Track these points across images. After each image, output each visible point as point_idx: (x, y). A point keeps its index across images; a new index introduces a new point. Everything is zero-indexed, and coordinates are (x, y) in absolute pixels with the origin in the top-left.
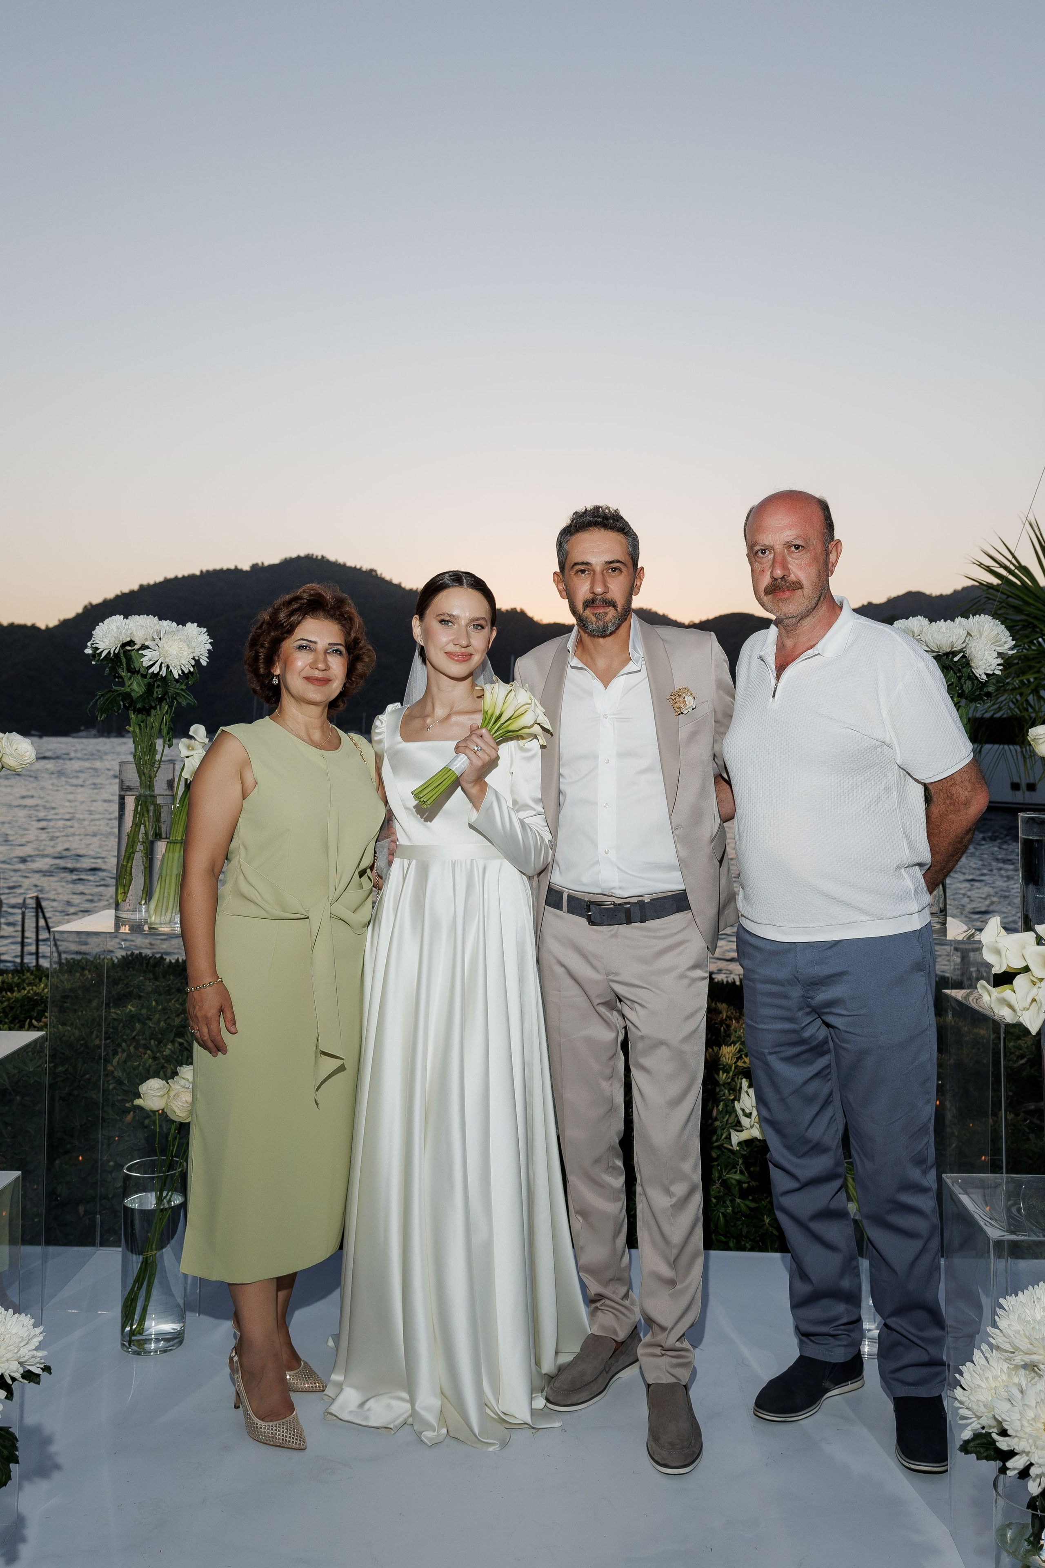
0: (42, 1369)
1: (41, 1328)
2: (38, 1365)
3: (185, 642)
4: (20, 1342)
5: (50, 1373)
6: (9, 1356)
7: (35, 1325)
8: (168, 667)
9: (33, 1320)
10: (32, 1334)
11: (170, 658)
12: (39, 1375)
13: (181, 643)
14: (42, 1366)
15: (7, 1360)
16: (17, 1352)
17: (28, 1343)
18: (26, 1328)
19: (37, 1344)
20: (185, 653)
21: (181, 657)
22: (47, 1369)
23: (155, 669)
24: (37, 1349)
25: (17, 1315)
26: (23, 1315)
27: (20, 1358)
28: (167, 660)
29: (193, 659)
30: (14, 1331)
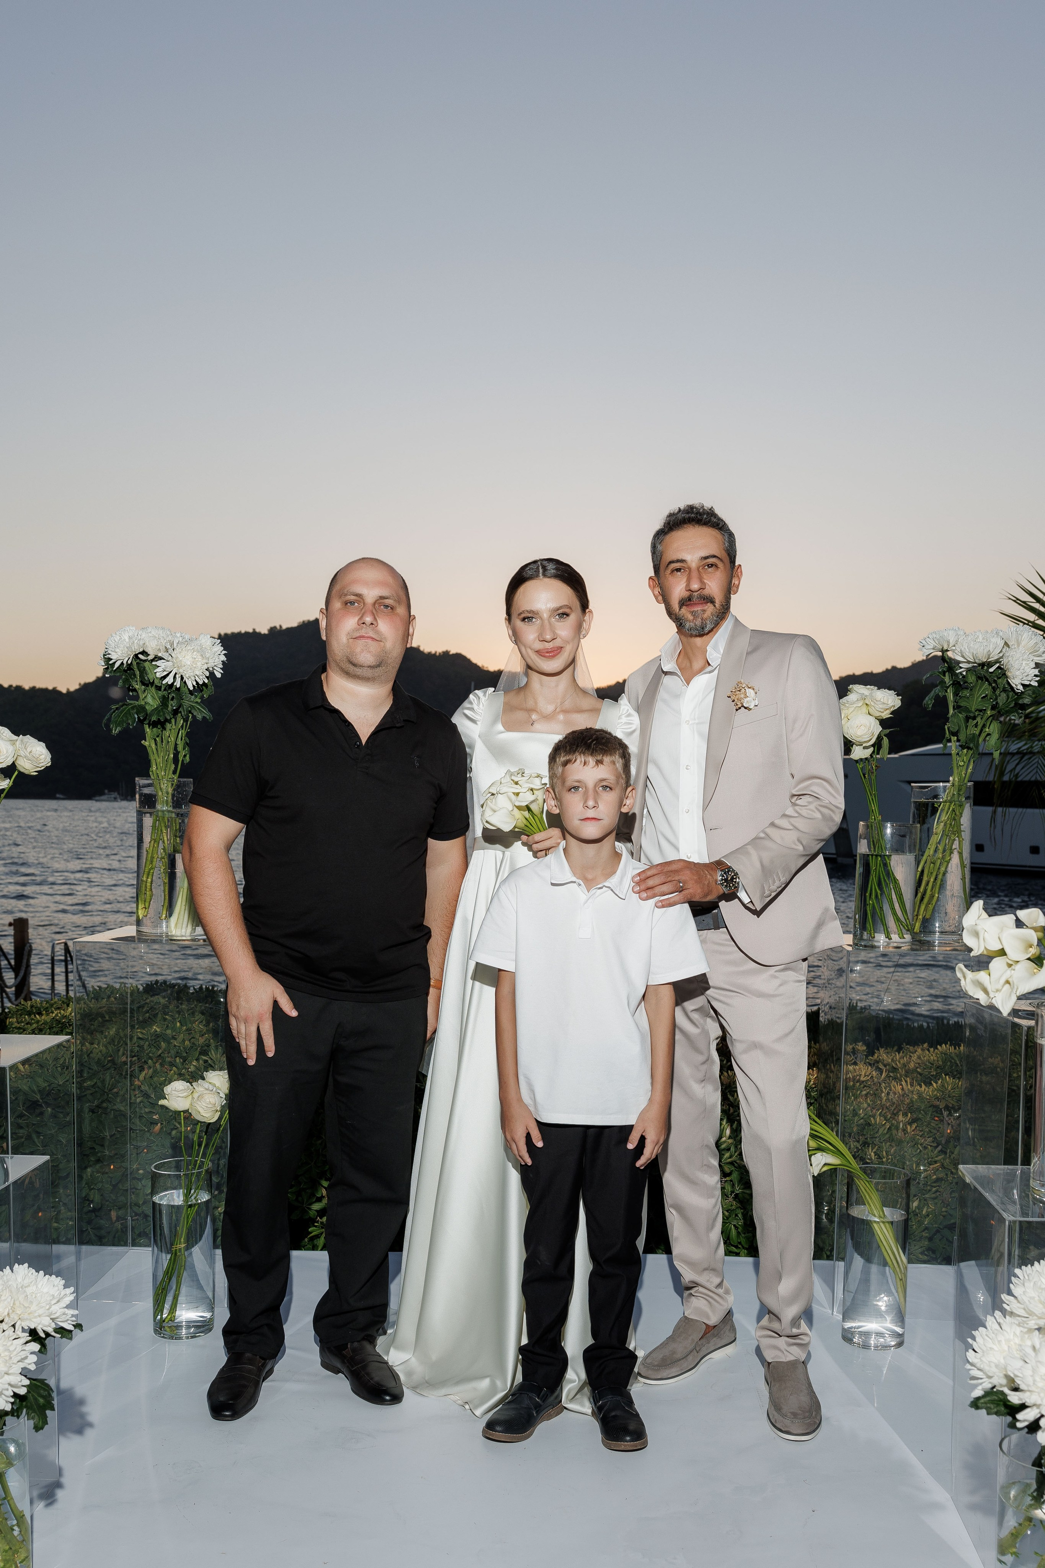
0: (73, 1325)
1: (72, 1289)
2: (69, 1322)
4: (51, 1300)
5: (82, 1330)
6: (41, 1312)
7: (66, 1286)
9: (64, 1281)
10: (63, 1293)
12: (71, 1331)
14: (74, 1323)
15: (39, 1316)
16: (48, 1309)
17: (58, 1301)
18: (57, 1288)
19: (68, 1302)
22: (79, 1326)
24: (68, 1307)
25: (47, 1276)
26: (54, 1276)
27: (51, 1314)
30: (45, 1290)
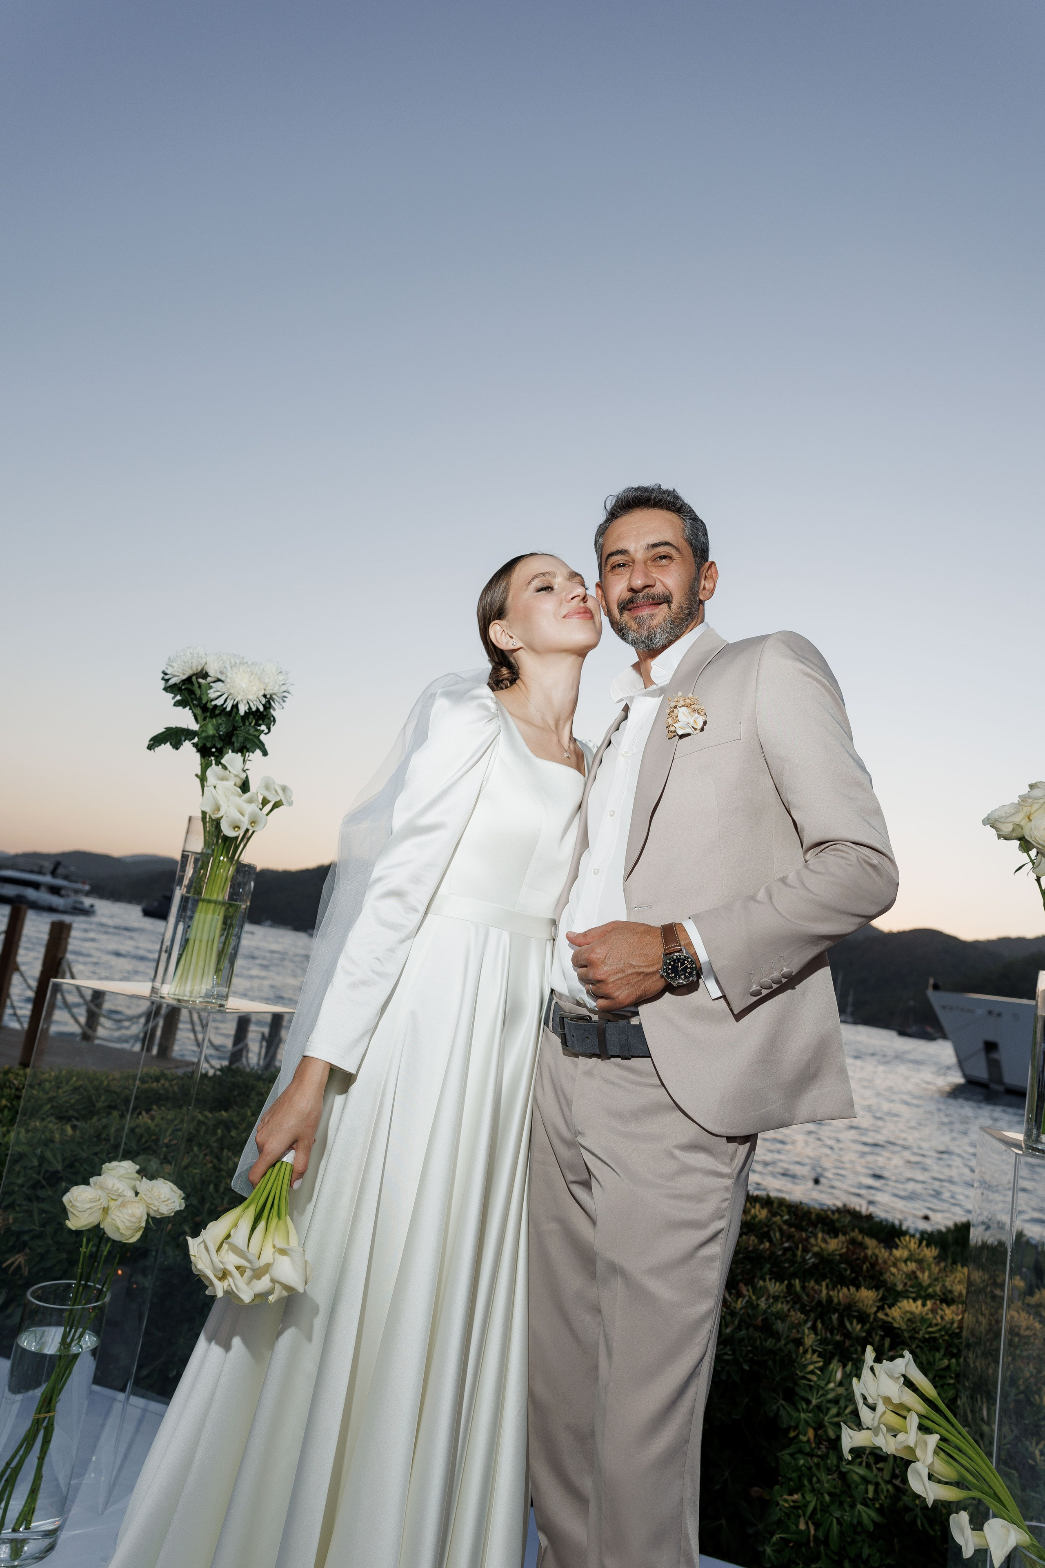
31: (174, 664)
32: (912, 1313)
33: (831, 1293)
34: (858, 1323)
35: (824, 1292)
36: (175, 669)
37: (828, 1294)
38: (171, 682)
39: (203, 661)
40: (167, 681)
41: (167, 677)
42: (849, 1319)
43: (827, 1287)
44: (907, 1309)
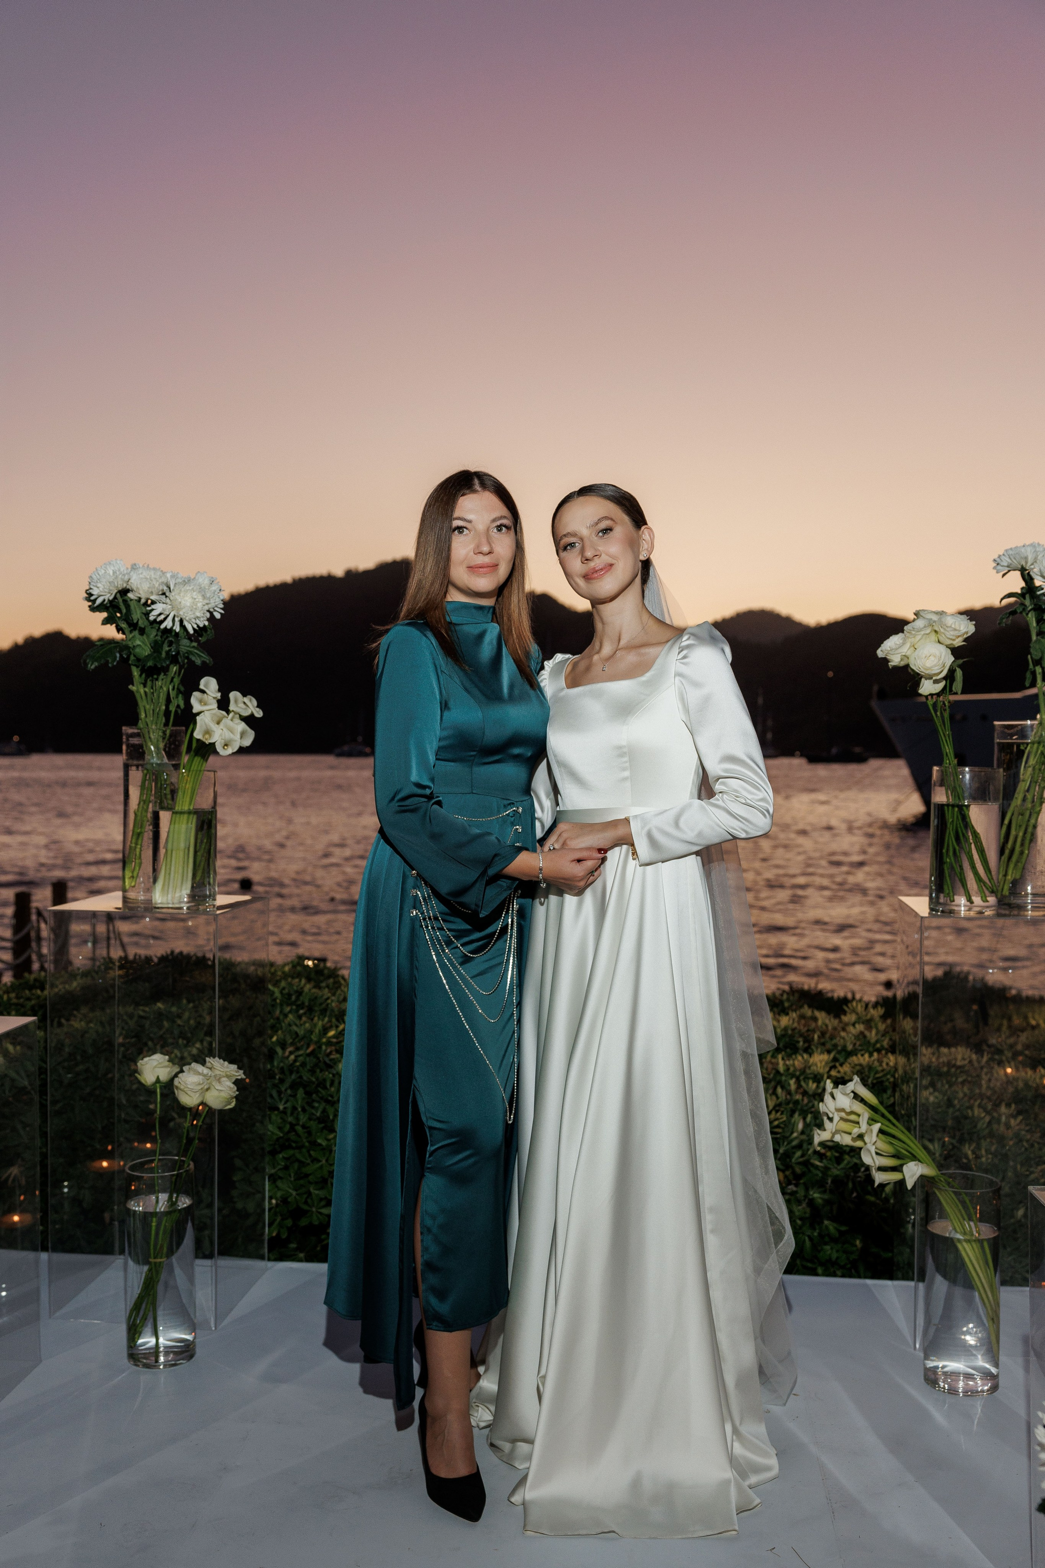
3: (199, 592)
8: (181, 621)
11: (184, 610)
13: (195, 593)
20: (200, 605)
21: (196, 609)
23: (168, 624)
28: (181, 613)
29: (208, 611)
31: (99, 585)
32: (861, 1065)
33: (788, 1062)
34: (813, 1082)
35: (781, 1062)
36: (101, 589)
37: (785, 1064)
38: (98, 602)
39: (126, 578)
40: (94, 601)
41: (92, 598)
42: (805, 1081)
43: (783, 1059)
44: (856, 1062)
